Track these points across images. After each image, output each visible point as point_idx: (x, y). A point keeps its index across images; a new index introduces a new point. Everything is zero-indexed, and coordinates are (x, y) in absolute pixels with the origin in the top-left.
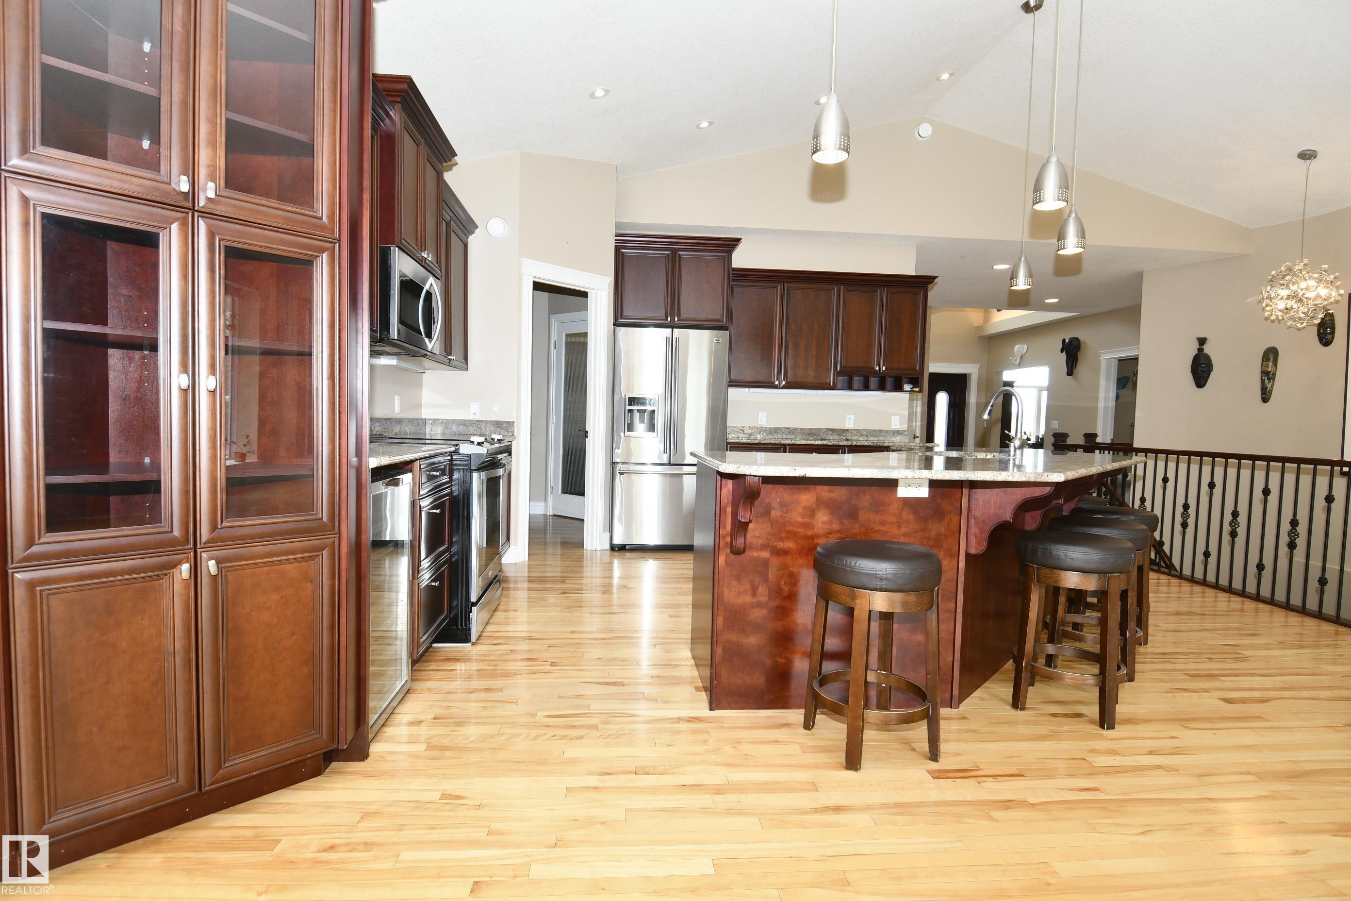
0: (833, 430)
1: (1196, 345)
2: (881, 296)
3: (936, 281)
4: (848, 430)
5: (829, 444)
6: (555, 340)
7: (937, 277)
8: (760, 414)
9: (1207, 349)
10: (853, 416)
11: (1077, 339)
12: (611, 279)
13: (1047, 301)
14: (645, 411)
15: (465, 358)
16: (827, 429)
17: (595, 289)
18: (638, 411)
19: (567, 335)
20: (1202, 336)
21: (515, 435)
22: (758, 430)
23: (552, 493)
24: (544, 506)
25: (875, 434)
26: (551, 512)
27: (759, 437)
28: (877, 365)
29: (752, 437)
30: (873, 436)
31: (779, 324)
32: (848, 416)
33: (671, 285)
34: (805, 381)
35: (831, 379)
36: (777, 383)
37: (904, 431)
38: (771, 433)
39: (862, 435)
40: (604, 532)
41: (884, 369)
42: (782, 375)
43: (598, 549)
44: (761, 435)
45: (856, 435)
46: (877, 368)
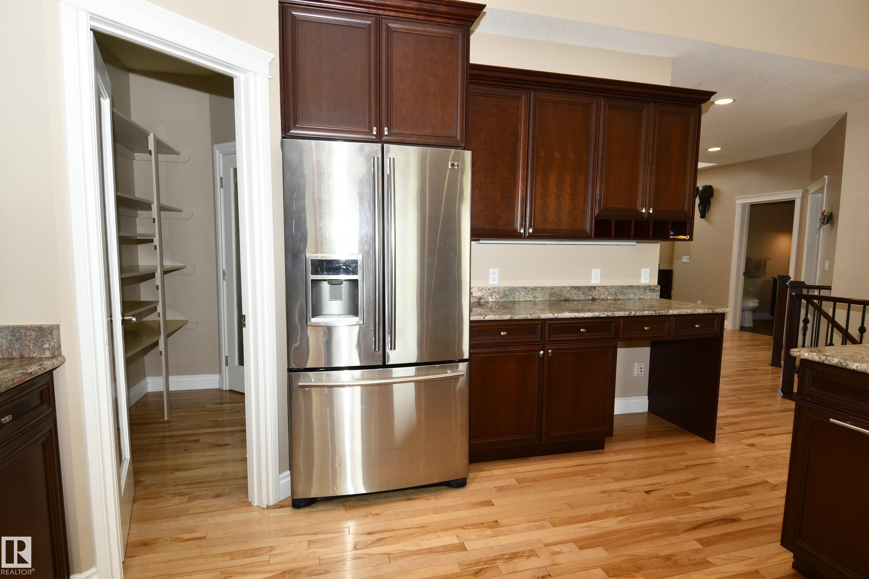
0: (578, 288)
2: (648, 114)
3: (712, 98)
4: (595, 288)
5: (602, 316)
6: (222, 176)
8: (492, 270)
11: (710, 187)
12: (270, 56)
13: (710, 150)
14: (340, 282)
16: (572, 287)
18: (330, 282)
22: (490, 291)
23: (227, 365)
24: (219, 380)
25: (624, 291)
26: (226, 387)
27: (491, 300)
28: (642, 206)
29: (482, 300)
30: (622, 293)
31: (523, 148)
32: (594, 270)
33: (376, 76)
34: (557, 228)
35: (588, 226)
36: (522, 231)
37: (655, 286)
38: (506, 295)
39: (610, 293)
40: (281, 472)
41: (651, 212)
42: (528, 219)
43: (271, 504)
44: (494, 297)
45: (604, 294)
46: (644, 211)
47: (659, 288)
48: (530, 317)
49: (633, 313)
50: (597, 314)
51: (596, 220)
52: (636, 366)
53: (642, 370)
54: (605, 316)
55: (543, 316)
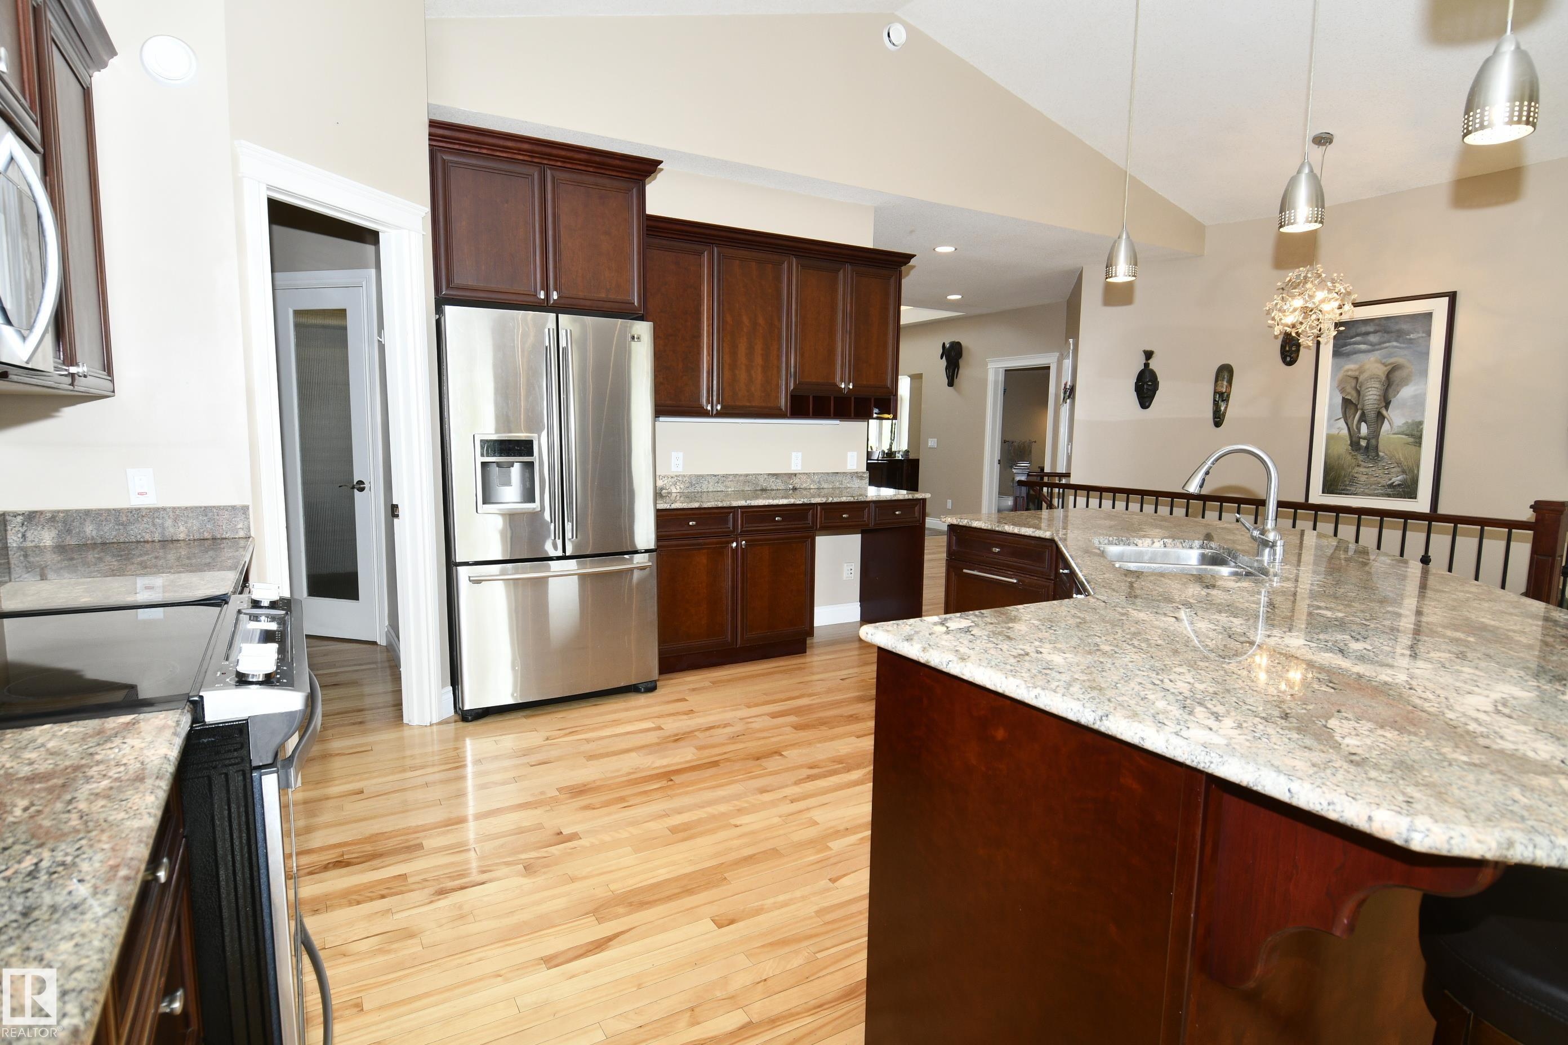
0: (776, 475)
1: (1142, 360)
2: (845, 276)
3: (913, 262)
4: (795, 475)
5: (798, 502)
7: (913, 256)
9: (1153, 364)
10: (800, 454)
11: (959, 344)
12: (423, 210)
13: (949, 297)
15: (108, 367)
16: (769, 474)
17: (398, 227)
18: (498, 464)
19: (297, 313)
20: (1148, 349)
21: (253, 534)
22: (673, 480)
25: (829, 478)
27: (674, 490)
28: (842, 381)
29: (664, 491)
30: (827, 481)
31: (707, 312)
32: (794, 454)
33: (541, 232)
34: (748, 404)
35: (783, 402)
36: (709, 408)
37: (864, 473)
38: (691, 484)
39: (813, 481)
40: (443, 686)
41: (851, 387)
42: (715, 393)
43: (434, 721)
44: (678, 487)
45: (806, 482)
46: (843, 386)
47: (867, 475)
48: (720, 505)
49: (830, 500)
50: (792, 501)
51: (792, 396)
52: (846, 568)
53: (852, 571)
54: (801, 502)
55: (735, 504)
